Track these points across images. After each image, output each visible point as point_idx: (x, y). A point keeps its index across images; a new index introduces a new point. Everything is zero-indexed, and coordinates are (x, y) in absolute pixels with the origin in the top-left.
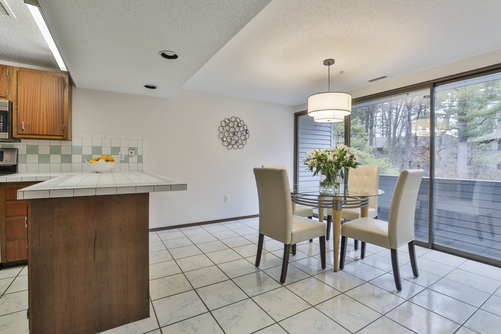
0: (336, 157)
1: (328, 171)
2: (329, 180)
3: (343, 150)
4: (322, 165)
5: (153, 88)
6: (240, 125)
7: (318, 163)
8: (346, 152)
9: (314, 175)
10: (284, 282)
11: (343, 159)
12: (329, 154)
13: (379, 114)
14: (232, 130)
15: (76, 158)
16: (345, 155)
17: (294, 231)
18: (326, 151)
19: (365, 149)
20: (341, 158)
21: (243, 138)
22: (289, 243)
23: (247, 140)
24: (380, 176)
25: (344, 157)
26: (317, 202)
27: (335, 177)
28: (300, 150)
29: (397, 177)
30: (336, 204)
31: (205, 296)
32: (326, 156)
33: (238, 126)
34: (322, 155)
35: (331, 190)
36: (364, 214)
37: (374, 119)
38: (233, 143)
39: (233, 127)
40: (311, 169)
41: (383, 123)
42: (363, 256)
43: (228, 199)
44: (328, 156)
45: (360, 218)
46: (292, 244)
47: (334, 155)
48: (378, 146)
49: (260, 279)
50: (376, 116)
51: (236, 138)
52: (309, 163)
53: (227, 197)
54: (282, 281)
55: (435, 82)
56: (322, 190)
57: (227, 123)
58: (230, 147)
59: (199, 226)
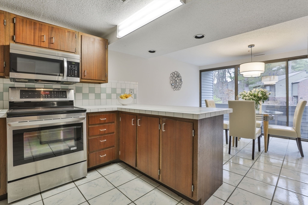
5: (154, 52)
6: (179, 76)
15: (103, 96)
21: (180, 84)
22: (255, 139)
38: (176, 86)
39: (176, 77)
55: (289, 58)
57: (173, 75)
58: (175, 89)
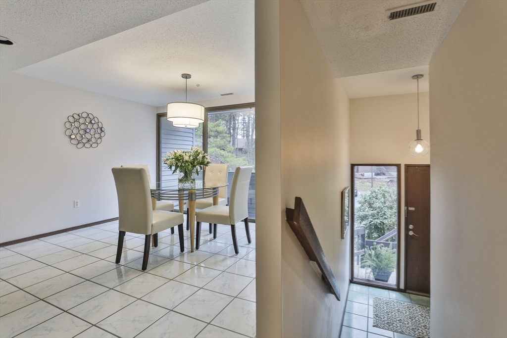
0: (191, 157)
1: (185, 169)
2: (187, 177)
3: (197, 151)
4: (179, 164)
6: (93, 122)
7: (176, 163)
8: (199, 153)
9: (173, 173)
10: (146, 269)
11: (197, 159)
12: (186, 155)
13: (240, 118)
14: (83, 127)
16: (198, 155)
17: (154, 222)
18: (183, 153)
19: (227, 149)
20: (195, 159)
21: (97, 136)
22: (149, 233)
23: (103, 139)
24: (229, 172)
25: (198, 158)
26: (177, 196)
27: (191, 174)
28: (163, 150)
29: (233, 173)
30: (192, 196)
31: (58, 301)
32: (183, 156)
33: (91, 122)
34: (180, 155)
35: (187, 185)
36: (215, 203)
37: (236, 122)
38: (84, 141)
39: (84, 124)
40: (171, 167)
41: (244, 126)
42: (215, 237)
43: (79, 204)
44: (185, 156)
45: (213, 206)
46: (152, 234)
47: (190, 156)
48: (239, 147)
49: (121, 272)
50: (238, 120)
51: (88, 136)
52: (168, 162)
53: (77, 202)
54: (144, 268)
56: (181, 186)
57: (76, 118)
58: (80, 145)
59: (37, 240)
